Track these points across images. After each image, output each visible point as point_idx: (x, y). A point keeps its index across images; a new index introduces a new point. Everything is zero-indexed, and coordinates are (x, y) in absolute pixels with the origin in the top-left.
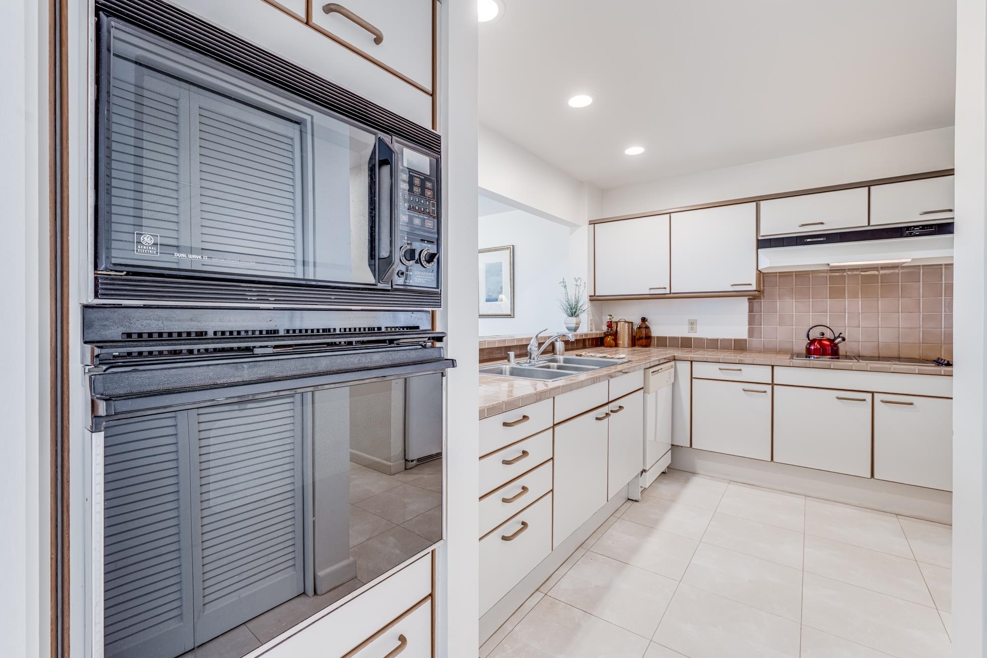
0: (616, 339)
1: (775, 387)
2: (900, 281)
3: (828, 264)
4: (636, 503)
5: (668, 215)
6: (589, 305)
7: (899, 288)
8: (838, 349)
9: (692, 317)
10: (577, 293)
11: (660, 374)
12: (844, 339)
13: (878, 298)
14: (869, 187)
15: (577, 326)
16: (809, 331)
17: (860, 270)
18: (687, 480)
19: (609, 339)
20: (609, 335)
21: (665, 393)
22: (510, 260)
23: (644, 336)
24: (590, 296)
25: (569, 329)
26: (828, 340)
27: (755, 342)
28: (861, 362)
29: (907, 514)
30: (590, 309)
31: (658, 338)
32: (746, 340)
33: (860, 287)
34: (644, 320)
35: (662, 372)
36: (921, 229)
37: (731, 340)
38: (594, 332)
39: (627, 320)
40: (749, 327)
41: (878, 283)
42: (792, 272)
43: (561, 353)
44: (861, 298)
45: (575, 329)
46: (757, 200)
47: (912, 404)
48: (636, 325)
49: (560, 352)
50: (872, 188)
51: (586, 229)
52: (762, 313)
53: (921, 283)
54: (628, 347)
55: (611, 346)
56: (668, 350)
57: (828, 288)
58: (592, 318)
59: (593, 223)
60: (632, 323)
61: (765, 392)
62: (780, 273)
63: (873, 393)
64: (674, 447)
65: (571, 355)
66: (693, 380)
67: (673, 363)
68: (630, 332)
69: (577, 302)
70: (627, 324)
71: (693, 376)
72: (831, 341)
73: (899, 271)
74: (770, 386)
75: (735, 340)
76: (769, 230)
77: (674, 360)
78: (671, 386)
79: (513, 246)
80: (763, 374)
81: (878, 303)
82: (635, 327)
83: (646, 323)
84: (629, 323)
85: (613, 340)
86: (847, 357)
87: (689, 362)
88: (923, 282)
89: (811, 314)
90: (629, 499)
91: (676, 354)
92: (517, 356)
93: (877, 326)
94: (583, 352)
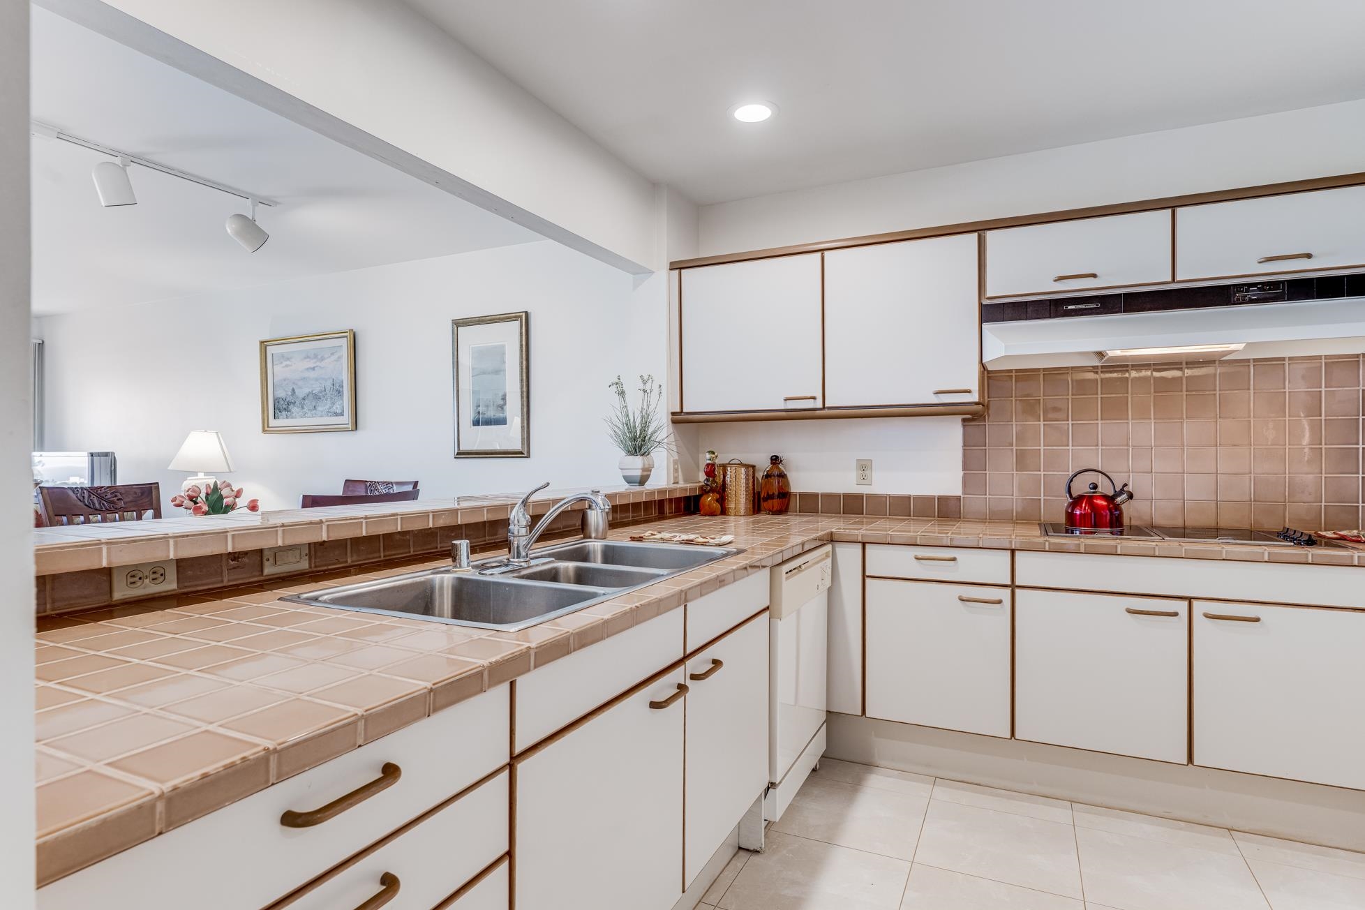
0: (722, 500)
1: (1018, 591)
2: (1218, 389)
3: (1100, 354)
4: (755, 859)
5: (819, 254)
6: (671, 430)
7: (1215, 400)
8: (1121, 513)
9: (864, 456)
10: (645, 407)
11: (804, 573)
12: (1131, 496)
13: (1182, 418)
14: (1173, 208)
15: (645, 473)
16: (1072, 481)
17: (1153, 367)
18: (856, 786)
19: (709, 499)
20: (709, 492)
21: (814, 609)
22: (521, 341)
23: (777, 493)
24: (673, 414)
25: (629, 480)
26: (1105, 497)
27: (975, 503)
28: (1167, 541)
29: (1247, 829)
30: (672, 438)
31: (804, 496)
32: (958, 498)
33: (1152, 397)
34: (775, 460)
35: (806, 569)
36: (1260, 289)
37: (931, 498)
38: (682, 484)
39: (744, 462)
40: (964, 473)
41: (1182, 391)
42: (1039, 370)
43: (600, 534)
44: (1154, 419)
45: (642, 481)
46: (980, 229)
47: (1257, 620)
48: (759, 470)
49: (597, 531)
50: (1179, 211)
51: (663, 278)
52: (987, 448)
53: (1252, 391)
54: (746, 514)
55: (712, 514)
56: (820, 519)
57: (1099, 399)
58: (676, 458)
59: (678, 267)
60: (753, 467)
61: (1000, 602)
62: (1017, 371)
63: (1190, 600)
64: (832, 718)
65: (621, 539)
66: (868, 581)
67: (828, 548)
68: (751, 485)
69: (645, 426)
70: (743, 469)
71: (867, 574)
72: (1110, 499)
73: (1216, 370)
74: (1008, 591)
75: (940, 498)
76: (1000, 287)
77: (832, 541)
78: (826, 593)
79: (526, 312)
80: (994, 566)
81: (1182, 428)
82: (760, 475)
83: (780, 466)
84: (747, 466)
85: (717, 501)
86: (1138, 531)
87: (860, 546)
88: (1254, 389)
89: (1070, 448)
90: (740, 848)
91: (834, 530)
92: (474, 550)
93: (1181, 471)
94: (646, 531)
